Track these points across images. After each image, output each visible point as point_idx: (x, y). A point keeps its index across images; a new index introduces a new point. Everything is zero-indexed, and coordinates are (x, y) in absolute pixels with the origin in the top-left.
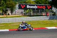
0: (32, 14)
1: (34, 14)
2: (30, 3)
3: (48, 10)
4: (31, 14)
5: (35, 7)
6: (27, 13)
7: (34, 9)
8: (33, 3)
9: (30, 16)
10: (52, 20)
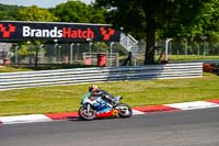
0: (43, 60)
1: (50, 60)
2: (35, 19)
3: (103, 44)
4: (37, 59)
5: (56, 33)
6: (23, 57)
7: (49, 41)
8: (46, 17)
9: (37, 67)
10: (120, 84)
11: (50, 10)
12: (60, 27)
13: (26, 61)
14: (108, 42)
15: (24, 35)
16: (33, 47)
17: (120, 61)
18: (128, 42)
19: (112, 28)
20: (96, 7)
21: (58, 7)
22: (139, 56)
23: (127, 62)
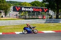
0: (27, 17)
1: (29, 17)
2: (26, 5)
3: (44, 13)
7: (29, 12)
8: (29, 5)
9: (26, 19)
10: (49, 24)
11: (30, 3)
12: (32, 8)
13: (23, 17)
14: (46, 12)
15: (22, 10)
16: (25, 13)
17: (49, 18)
18: (51, 12)
19: (47, 8)
21: (32, 3)
22: (54, 16)
23: (51, 18)
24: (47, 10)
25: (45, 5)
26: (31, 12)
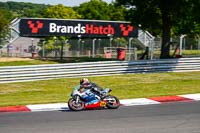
0: (67, 54)
1: (74, 54)
2: (61, 16)
3: (123, 39)
4: (62, 53)
5: (79, 30)
6: (50, 51)
7: (73, 37)
8: (71, 15)
9: (62, 60)
11: (75, 9)
12: (83, 24)
13: (53, 54)
14: (127, 38)
15: (51, 31)
16: (59, 41)
18: (145, 38)
19: (131, 25)
20: (116, 5)
21: (81, 6)
22: (156, 51)
24: (131, 29)
25: (125, 12)
26: (78, 38)
